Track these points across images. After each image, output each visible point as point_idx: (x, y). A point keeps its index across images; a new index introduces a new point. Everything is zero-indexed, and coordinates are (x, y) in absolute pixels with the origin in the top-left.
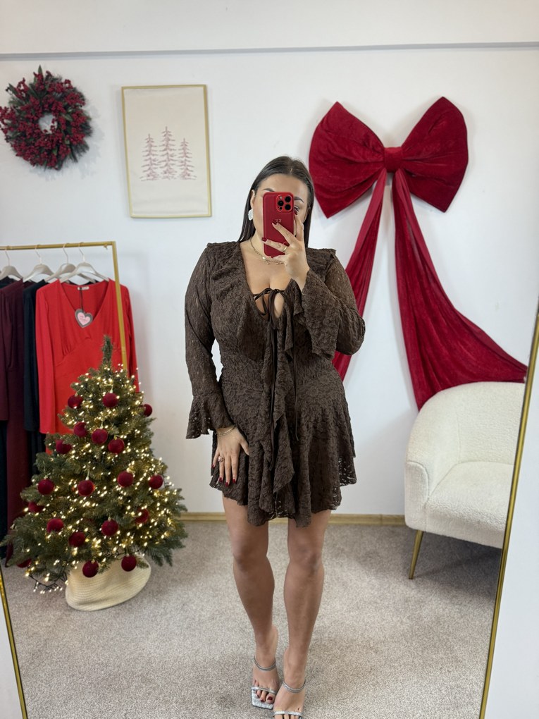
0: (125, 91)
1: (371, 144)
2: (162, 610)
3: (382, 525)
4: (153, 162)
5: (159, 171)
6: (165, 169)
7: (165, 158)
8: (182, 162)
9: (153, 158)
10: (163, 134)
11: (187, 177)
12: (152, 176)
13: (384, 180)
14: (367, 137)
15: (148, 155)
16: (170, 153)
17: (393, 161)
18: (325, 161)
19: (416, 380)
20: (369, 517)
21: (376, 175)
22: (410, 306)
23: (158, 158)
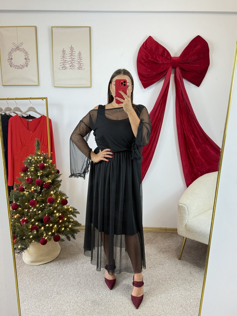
0: (53, 28)
1: (165, 55)
2: (65, 266)
3: (166, 232)
4: (65, 62)
5: (67, 66)
6: (70, 65)
7: (71, 59)
8: (78, 62)
9: (65, 59)
10: (70, 49)
11: (80, 69)
12: (64, 68)
13: (171, 72)
14: (164, 52)
15: (63, 58)
16: (73, 57)
17: (175, 63)
18: (145, 63)
19: (184, 164)
20: (161, 229)
21: (167, 69)
22: (182, 130)
23: (67, 59)
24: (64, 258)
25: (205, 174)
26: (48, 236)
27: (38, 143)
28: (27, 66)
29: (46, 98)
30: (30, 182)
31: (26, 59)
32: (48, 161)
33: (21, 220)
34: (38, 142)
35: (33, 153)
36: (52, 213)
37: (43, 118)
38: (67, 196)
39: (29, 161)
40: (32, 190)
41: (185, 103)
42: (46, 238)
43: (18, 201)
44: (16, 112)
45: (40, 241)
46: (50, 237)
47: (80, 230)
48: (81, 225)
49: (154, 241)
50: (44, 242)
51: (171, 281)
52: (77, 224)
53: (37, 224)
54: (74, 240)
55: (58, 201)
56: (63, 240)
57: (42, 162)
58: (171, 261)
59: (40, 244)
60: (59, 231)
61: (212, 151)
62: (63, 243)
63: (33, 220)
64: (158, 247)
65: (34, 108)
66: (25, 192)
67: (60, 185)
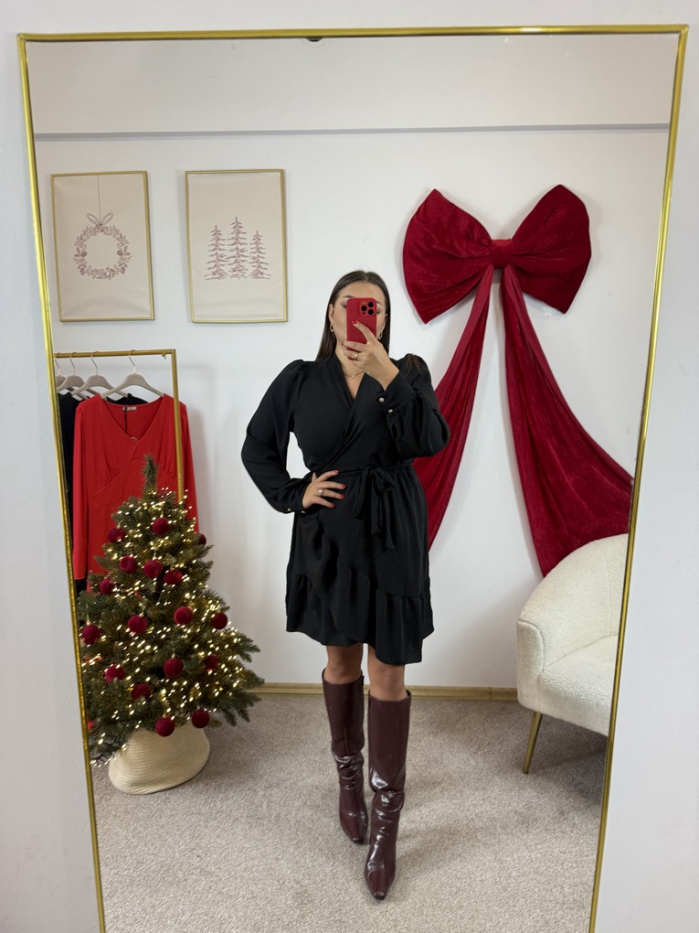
0: (189, 176)
1: (475, 237)
2: (221, 796)
3: (491, 701)
4: (219, 258)
5: (227, 268)
6: (234, 266)
7: (234, 253)
8: (254, 258)
9: (220, 253)
10: (233, 226)
11: (259, 275)
12: (219, 274)
13: (491, 278)
14: (472, 228)
15: (214, 250)
16: (240, 247)
17: (502, 256)
18: (423, 257)
19: (533, 516)
20: (476, 691)
21: (483, 270)
22: (526, 426)
23: (226, 253)
24: (218, 774)
25: (592, 540)
26: (177, 713)
27: (152, 468)
28: (123, 271)
29: (173, 352)
30: (130, 570)
31: (120, 253)
32: (177, 513)
33: (106, 670)
34: (151, 463)
35: (137, 493)
36: (186, 651)
37: (165, 403)
38: (227, 605)
39: (127, 513)
40: (137, 589)
41: (531, 356)
42: (173, 718)
43: (98, 619)
44: (93, 389)
45: (157, 725)
46: (182, 715)
47: (260, 697)
48: (263, 682)
49: (459, 726)
50: (166, 730)
51: (508, 834)
52: (251, 679)
53: (148, 679)
54: (246, 723)
55: (203, 619)
56: (217, 723)
57: (161, 516)
58: (507, 779)
59: (158, 735)
60: (207, 700)
61: (606, 480)
62: (216, 730)
63: (138, 670)
64: (472, 740)
65: (142, 378)
66: (117, 596)
67: (209, 574)
